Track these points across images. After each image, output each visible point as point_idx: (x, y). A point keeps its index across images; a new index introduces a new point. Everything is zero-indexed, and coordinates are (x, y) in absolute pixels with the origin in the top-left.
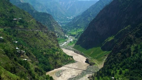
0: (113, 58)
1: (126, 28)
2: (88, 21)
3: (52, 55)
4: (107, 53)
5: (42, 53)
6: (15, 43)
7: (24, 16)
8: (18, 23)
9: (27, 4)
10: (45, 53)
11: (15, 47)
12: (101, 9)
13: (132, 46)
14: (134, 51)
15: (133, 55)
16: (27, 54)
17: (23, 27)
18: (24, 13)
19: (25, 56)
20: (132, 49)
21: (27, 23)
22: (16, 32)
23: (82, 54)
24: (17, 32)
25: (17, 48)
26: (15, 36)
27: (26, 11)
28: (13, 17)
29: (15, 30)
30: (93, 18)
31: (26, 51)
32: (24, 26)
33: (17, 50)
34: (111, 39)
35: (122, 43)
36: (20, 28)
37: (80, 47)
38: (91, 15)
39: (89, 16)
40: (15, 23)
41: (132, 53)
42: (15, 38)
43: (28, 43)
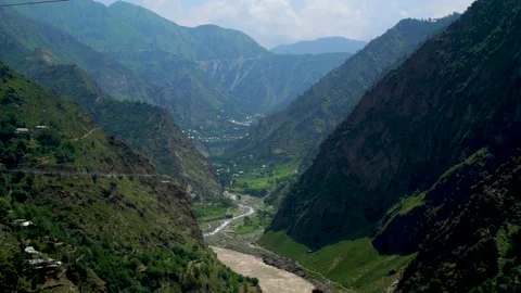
0: (423, 282)
1: (469, 161)
2: (317, 136)
3: (174, 277)
4: (400, 262)
5: (133, 266)
6: (19, 228)
7: (56, 115)
8: (33, 144)
9: (72, 70)
10: (143, 268)
11: (23, 247)
12: (366, 87)
13: (501, 233)
14: (509, 255)
15: (508, 269)
16: (69, 275)
17: (54, 162)
18: (59, 106)
19: (64, 280)
20: (502, 244)
21: (70, 147)
22: (24, 182)
23: (295, 271)
24: (30, 181)
25: (29, 250)
26: (21, 198)
27: (65, 98)
28: (13, 122)
29: (21, 175)
30: (334, 124)
31: (64, 260)
32: (60, 159)
33: (30, 256)
34: (410, 203)
35: (456, 221)
36: (42, 167)
37: (289, 240)
38: (326, 111)
39: (320, 114)
40: (22, 146)
41: (501, 261)
42: (20, 207)
43: (72, 226)
